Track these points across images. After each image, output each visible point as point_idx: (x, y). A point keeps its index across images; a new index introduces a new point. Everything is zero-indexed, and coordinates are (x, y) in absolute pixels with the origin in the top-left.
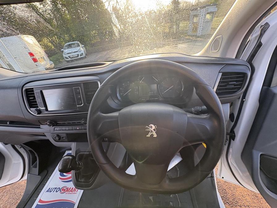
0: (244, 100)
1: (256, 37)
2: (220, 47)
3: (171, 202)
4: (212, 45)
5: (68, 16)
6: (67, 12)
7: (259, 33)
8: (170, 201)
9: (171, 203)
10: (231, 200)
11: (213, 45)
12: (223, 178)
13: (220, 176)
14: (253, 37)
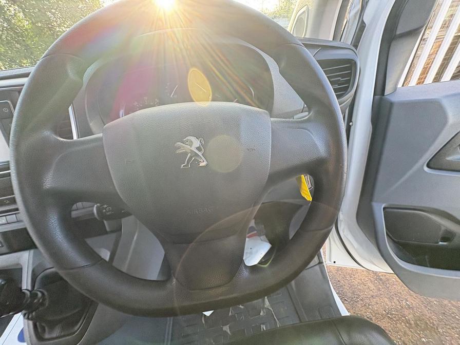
0: (351, 124)
1: (356, 13)
2: (306, 31)
3: (263, 324)
4: (293, 30)
5: (26, 23)
6: (21, 15)
7: (359, 6)
8: (261, 324)
9: (264, 327)
10: (350, 295)
11: (295, 31)
12: (335, 262)
13: (330, 261)
14: (351, 14)
